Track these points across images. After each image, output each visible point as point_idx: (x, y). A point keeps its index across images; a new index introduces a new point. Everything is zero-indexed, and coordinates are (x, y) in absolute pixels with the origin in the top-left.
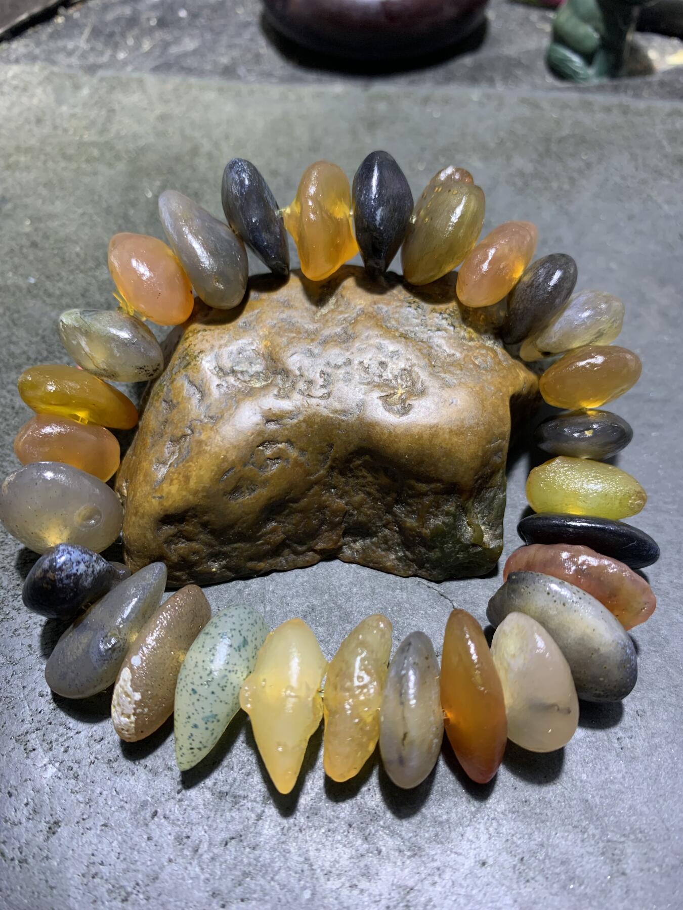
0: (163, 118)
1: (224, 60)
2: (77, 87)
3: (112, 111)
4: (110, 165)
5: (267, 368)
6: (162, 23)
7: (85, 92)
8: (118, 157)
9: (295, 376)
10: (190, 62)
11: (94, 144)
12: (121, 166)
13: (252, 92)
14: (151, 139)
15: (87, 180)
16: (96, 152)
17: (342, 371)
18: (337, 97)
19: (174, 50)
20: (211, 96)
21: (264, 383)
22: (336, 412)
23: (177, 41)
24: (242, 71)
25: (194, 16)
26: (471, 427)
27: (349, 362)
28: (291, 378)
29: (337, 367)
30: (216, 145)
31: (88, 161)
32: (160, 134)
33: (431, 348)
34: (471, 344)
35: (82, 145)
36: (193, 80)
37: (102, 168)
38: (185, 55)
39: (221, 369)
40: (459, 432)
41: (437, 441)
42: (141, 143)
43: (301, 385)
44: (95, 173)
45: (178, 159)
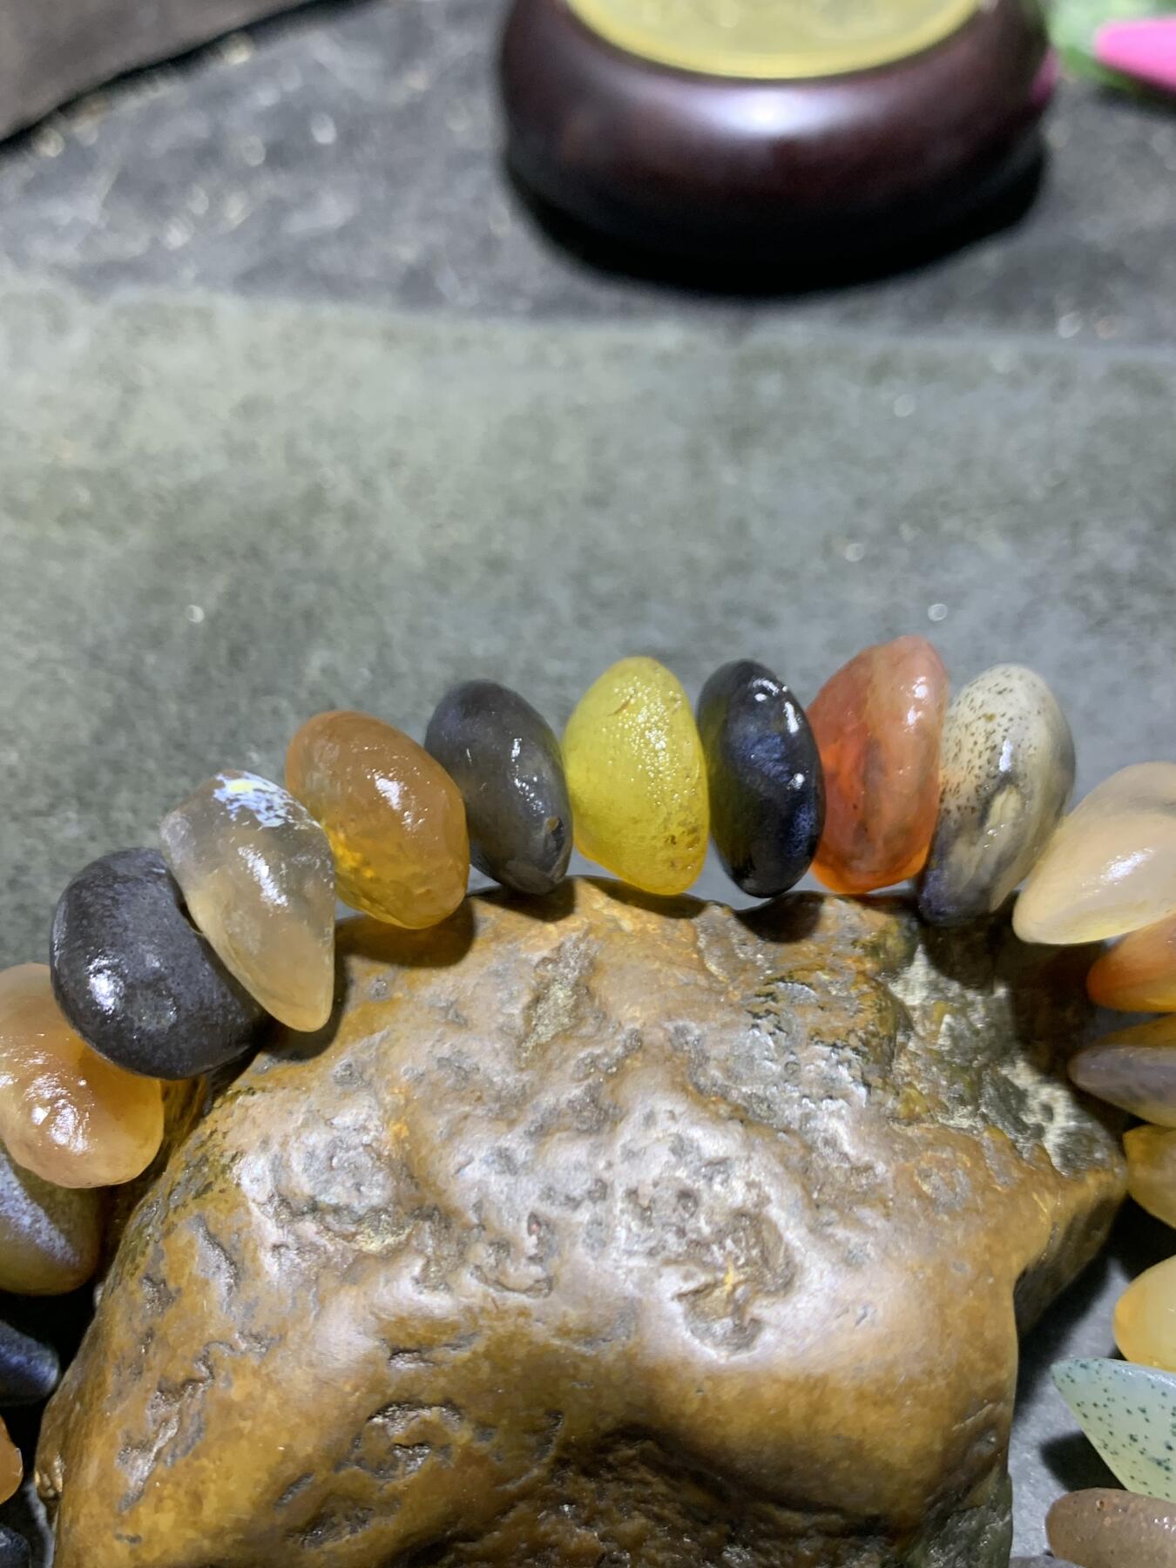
0: (250, 409)
1: (407, 254)
2: (59, 326)
3: (132, 390)
4: (113, 533)
5: (397, 1201)
6: (279, 156)
7: (78, 341)
8: (133, 513)
9: (468, 1228)
10: (331, 259)
11: (83, 475)
12: (139, 537)
13: (462, 344)
14: (218, 463)
15: (55, 569)
16: (84, 496)
17: (584, 1215)
18: (664, 360)
19: (299, 224)
20: (366, 352)
21: (390, 1240)
22: (563, 1332)
23: (307, 199)
24: (447, 281)
25: (350, 137)
26: (911, 1384)
27: (601, 1191)
28: (456, 1231)
29: (573, 1203)
30: (368, 485)
31: (64, 520)
32: (240, 451)
33: (810, 1148)
34: (913, 1132)
35: (56, 477)
36: (329, 311)
37: (92, 537)
38: (319, 240)
39: (284, 1202)
40: (881, 1396)
41: (825, 1423)
42: (194, 473)
43: (483, 1253)
44: (76, 553)
45: (273, 519)
